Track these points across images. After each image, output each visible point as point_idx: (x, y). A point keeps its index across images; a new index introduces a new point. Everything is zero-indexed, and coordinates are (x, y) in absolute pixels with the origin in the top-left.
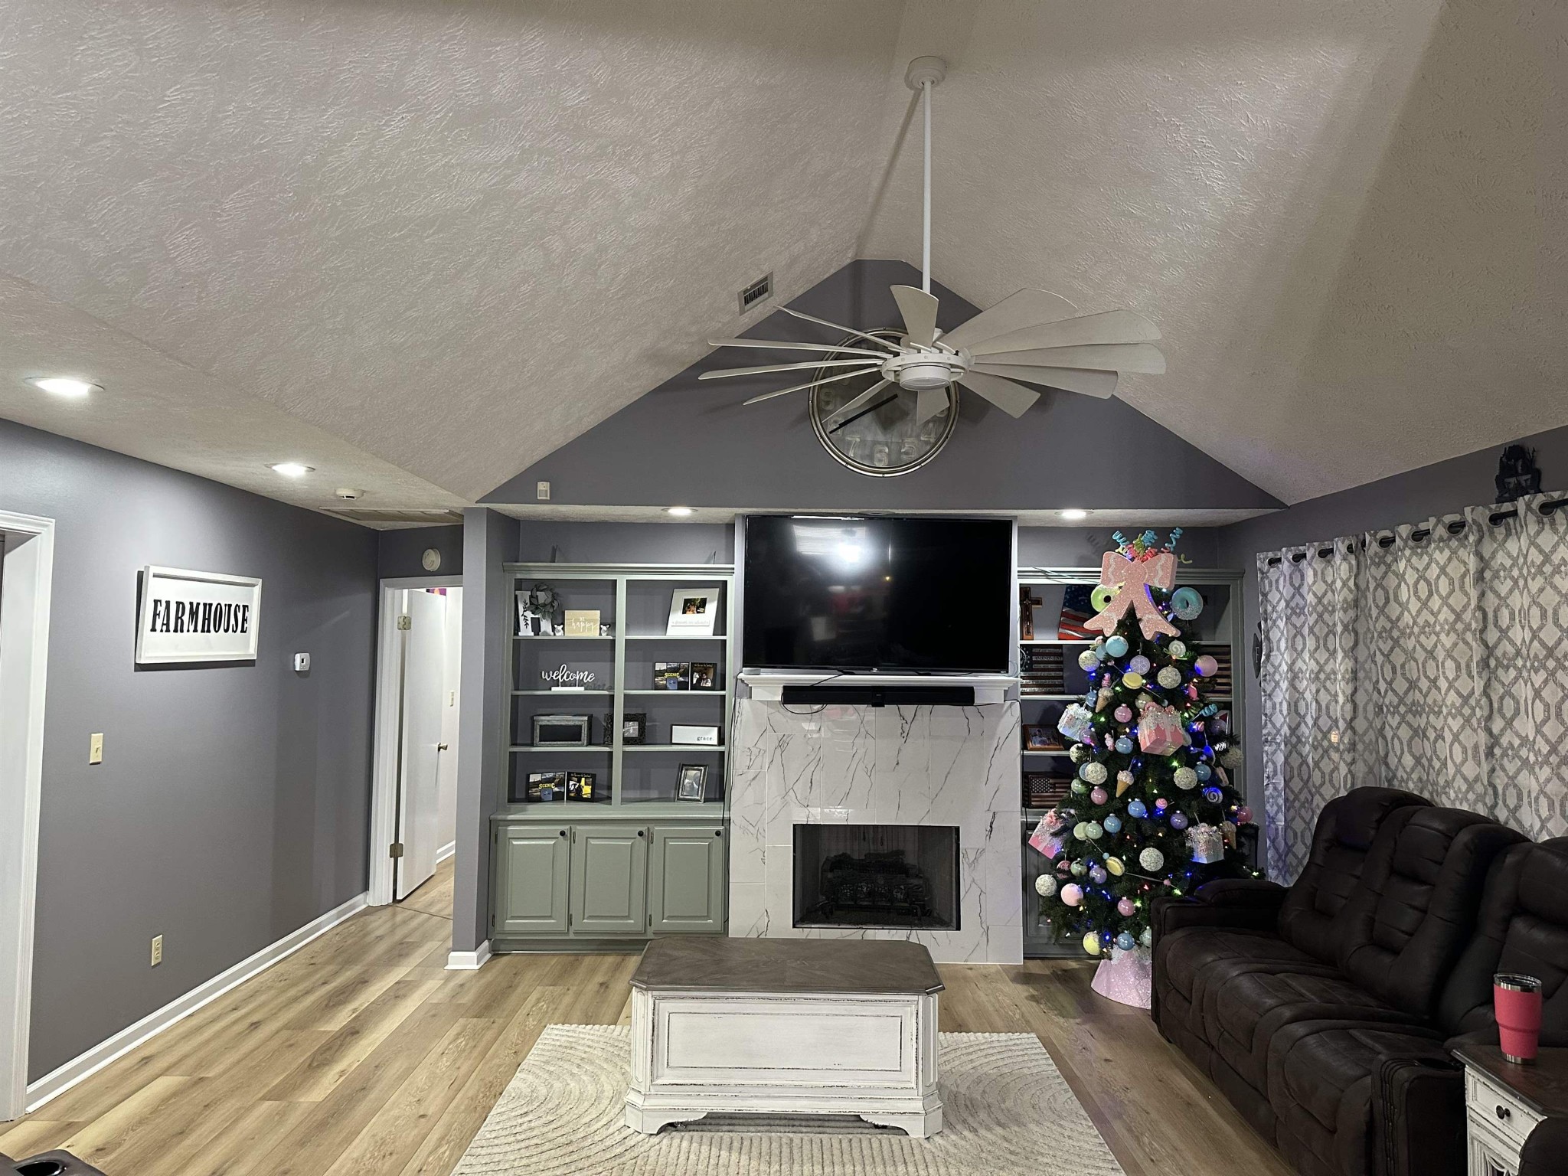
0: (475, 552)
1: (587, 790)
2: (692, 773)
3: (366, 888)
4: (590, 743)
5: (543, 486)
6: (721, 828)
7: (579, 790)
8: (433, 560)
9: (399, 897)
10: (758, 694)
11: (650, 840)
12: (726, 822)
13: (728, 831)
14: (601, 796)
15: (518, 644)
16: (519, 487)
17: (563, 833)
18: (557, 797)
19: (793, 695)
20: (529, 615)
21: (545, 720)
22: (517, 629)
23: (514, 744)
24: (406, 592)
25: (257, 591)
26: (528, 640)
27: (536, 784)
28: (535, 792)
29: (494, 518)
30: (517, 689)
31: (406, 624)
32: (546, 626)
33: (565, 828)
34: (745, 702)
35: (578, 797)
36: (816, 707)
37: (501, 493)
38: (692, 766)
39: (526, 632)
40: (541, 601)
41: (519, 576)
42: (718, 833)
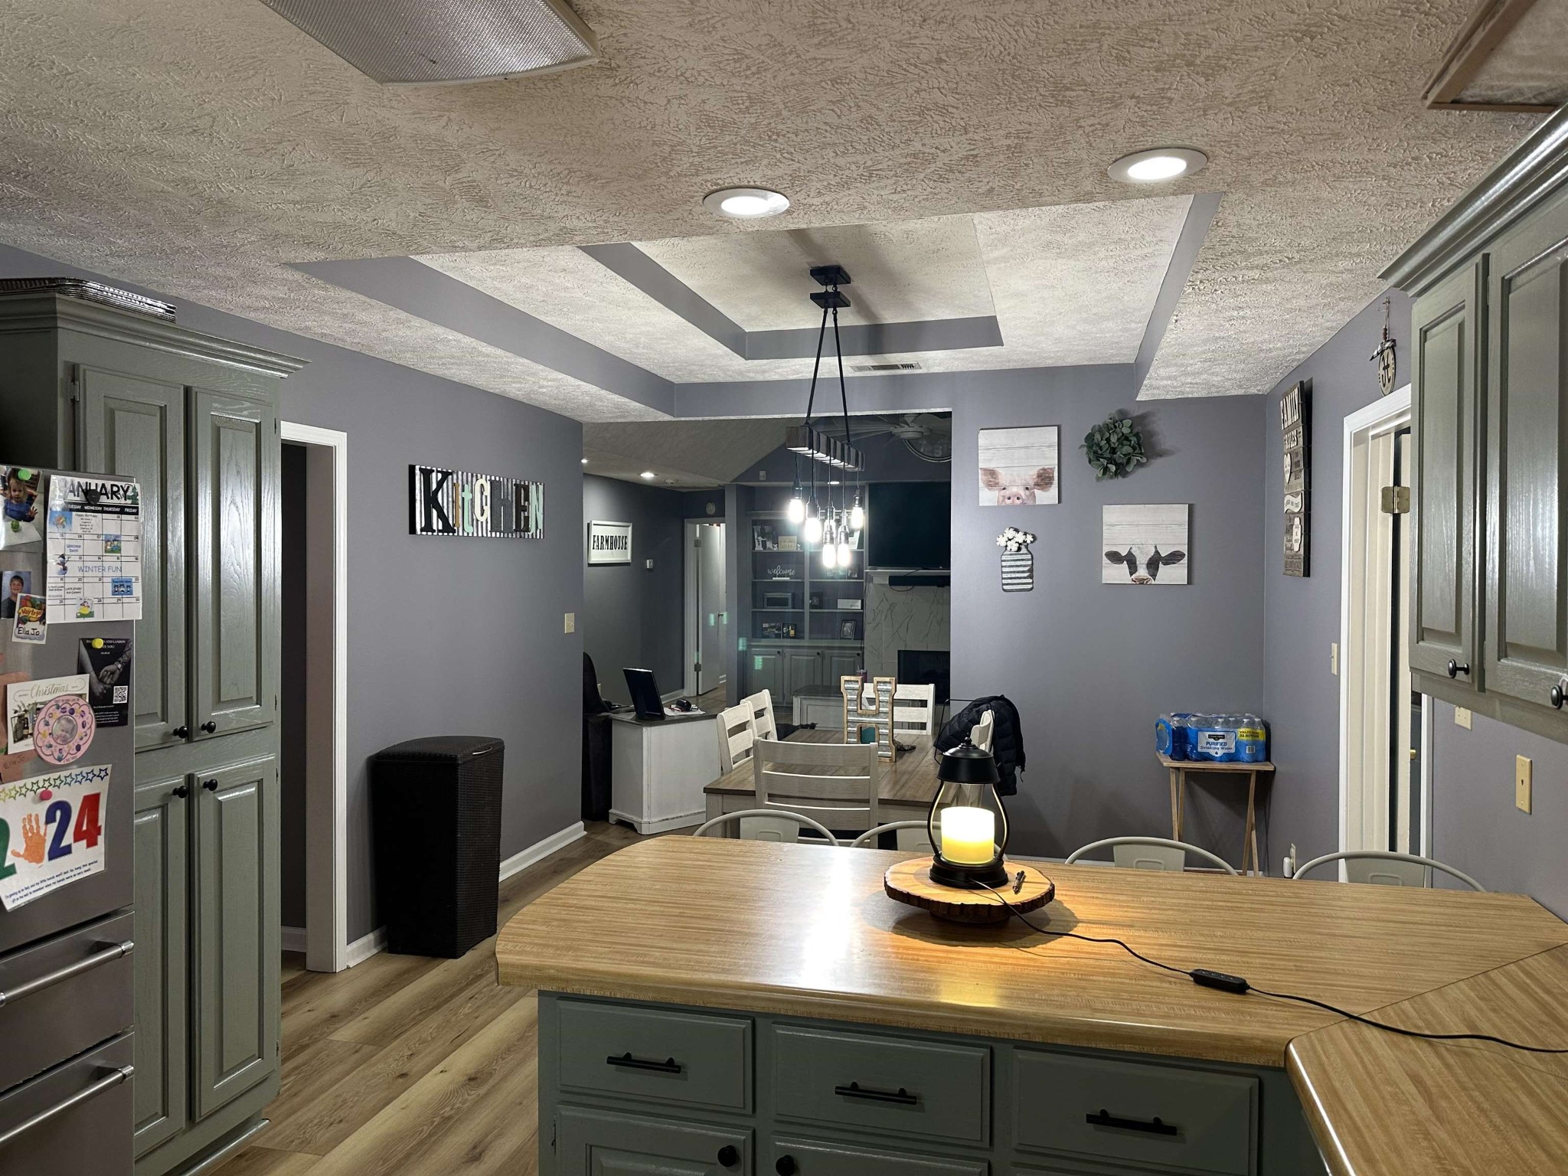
0: (731, 506)
1: (792, 632)
2: (848, 624)
3: (683, 687)
4: (793, 608)
5: (762, 473)
6: (860, 652)
7: (788, 632)
8: (711, 509)
9: (700, 693)
10: (876, 580)
11: (823, 658)
12: (862, 649)
13: (863, 653)
14: (798, 635)
15: (755, 554)
16: (752, 473)
17: (779, 652)
18: (778, 636)
19: (894, 581)
20: (760, 539)
21: (770, 595)
22: (754, 547)
23: (755, 607)
24: (698, 526)
25: (630, 528)
26: (759, 552)
27: (766, 629)
28: (766, 633)
29: (740, 488)
30: (755, 578)
31: (697, 544)
32: (769, 544)
33: (780, 650)
34: (871, 584)
35: (787, 636)
36: (910, 587)
37: (742, 477)
38: (847, 621)
39: (759, 548)
40: (767, 531)
41: (754, 518)
42: (858, 654)
